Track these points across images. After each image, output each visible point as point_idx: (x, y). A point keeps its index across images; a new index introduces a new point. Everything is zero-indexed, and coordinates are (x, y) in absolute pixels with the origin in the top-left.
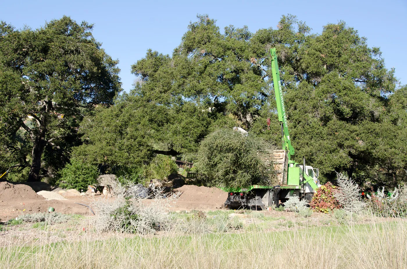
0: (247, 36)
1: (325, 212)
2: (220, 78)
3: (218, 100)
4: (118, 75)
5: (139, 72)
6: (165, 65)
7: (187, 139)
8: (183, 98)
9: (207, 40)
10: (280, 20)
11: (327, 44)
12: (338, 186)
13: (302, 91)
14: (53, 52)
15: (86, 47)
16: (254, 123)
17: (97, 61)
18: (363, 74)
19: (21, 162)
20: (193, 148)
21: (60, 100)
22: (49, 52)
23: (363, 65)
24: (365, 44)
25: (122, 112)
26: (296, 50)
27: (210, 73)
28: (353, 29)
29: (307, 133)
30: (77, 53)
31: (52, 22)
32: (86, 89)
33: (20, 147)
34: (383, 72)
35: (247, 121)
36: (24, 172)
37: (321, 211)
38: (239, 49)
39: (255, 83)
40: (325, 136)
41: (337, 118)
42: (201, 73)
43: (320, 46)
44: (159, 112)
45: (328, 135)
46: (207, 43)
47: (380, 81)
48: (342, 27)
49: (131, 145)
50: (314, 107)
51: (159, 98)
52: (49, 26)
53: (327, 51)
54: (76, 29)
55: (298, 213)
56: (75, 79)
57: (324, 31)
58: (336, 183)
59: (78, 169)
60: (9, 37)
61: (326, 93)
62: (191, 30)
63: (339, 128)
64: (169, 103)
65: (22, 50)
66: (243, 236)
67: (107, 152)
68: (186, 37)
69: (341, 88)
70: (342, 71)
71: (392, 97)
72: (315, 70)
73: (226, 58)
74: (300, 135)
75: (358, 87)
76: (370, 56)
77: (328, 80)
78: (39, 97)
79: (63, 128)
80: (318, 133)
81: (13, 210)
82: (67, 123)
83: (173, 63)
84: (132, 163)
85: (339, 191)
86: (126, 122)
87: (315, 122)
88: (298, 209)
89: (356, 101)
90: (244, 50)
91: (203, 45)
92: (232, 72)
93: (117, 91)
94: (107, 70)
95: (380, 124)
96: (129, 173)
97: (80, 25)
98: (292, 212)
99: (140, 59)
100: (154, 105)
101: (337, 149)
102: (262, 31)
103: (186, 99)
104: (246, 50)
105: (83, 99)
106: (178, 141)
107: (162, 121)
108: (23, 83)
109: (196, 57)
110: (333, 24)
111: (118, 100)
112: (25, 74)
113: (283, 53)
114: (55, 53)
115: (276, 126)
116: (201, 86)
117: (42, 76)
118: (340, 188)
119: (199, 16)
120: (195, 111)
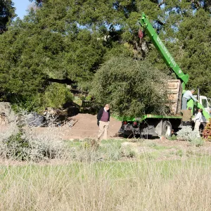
2: (116, 5)
3: (113, 28)
7: (81, 68)
8: (78, 25)
13: (199, 20)
16: (149, 52)
20: (88, 77)
25: (15, 38)
29: (202, 62)
35: (142, 50)
39: (151, 11)
44: (54, 39)
49: (25, 72)
51: (54, 25)
55: (191, 142)
64: (64, 31)
74: (195, 65)
84: (26, 91)
86: (20, 50)
88: (191, 138)
93: (11, 16)
96: (23, 101)
98: (184, 142)
100: (49, 32)
106: (73, 70)
107: (56, 49)
111: (12, 26)
116: (96, 13)
120: (90, 39)
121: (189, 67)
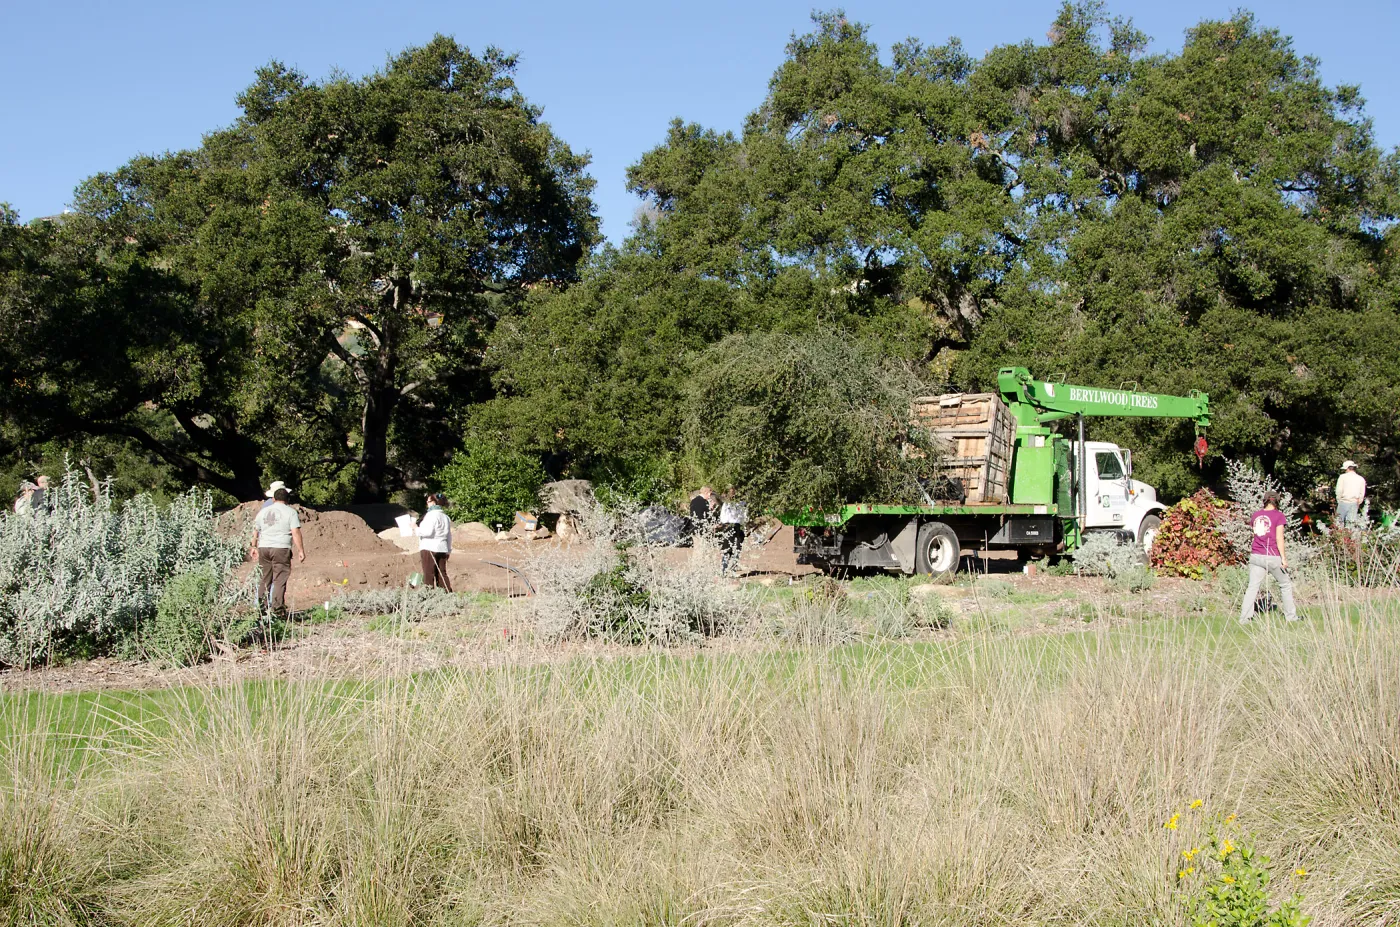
0: (958, 68)
1: (1194, 575)
2: (883, 193)
3: (876, 258)
4: (591, 197)
5: (650, 187)
6: (722, 163)
8: (775, 255)
9: (840, 85)
10: (1055, 18)
11: (1199, 83)
12: (1230, 499)
13: (1125, 226)
14: (410, 139)
15: (499, 119)
16: (983, 323)
17: (529, 158)
18: (1307, 169)
19: (334, 450)
21: (431, 275)
22: (398, 140)
23: (1307, 142)
24: (1316, 77)
25: (601, 301)
26: (1104, 104)
27: (851, 180)
28: (1276, 33)
29: (1141, 348)
30: (474, 137)
31: (406, 54)
32: (502, 241)
33: (330, 409)
34: (1369, 159)
35: (961, 317)
36: (344, 477)
37: (1182, 574)
38: (934, 107)
39: (985, 208)
40: (1193, 354)
41: (1228, 300)
42: (827, 181)
43: (1175, 88)
44: (708, 298)
45: (1202, 351)
46: (843, 95)
47: (1359, 185)
48: (1242, 28)
49: (630, 395)
50: (1160, 272)
51: (707, 258)
52: (397, 67)
53: (1196, 102)
54: (473, 70)
55: (1114, 581)
56: (471, 213)
57: (1188, 45)
58: (1223, 492)
59: (486, 465)
60: (292, 103)
61: (1196, 229)
62: (794, 58)
63: (1234, 328)
64: (735, 273)
65: (326, 139)
66: (948, 648)
67: (565, 418)
68: (781, 81)
69: (1240, 212)
70: (1243, 163)
71: (1394, 232)
72: (1162, 161)
73: (898, 134)
74: (1120, 354)
75: (1294, 208)
76: (1328, 113)
77: (1201, 189)
78: (375, 270)
79: (443, 352)
80: (1174, 345)
81: (319, 583)
82: (454, 337)
83: (743, 157)
84: (634, 447)
85: (1234, 514)
87: (1163, 316)
88: (1114, 568)
89: (1285, 249)
90: (950, 111)
91: (831, 99)
92: (916, 177)
93: (588, 243)
94: (558, 183)
95: (1359, 315)
96: (625, 475)
97: (482, 59)
98: (1095, 579)
99: (650, 148)
100: (692, 280)
101: (1229, 392)
102: (1002, 51)
103: (784, 258)
104: (957, 111)
105: (494, 270)
107: (715, 326)
108: (332, 230)
109: (810, 136)
110: (1216, 21)
111: (591, 267)
112: (335, 204)
113: (1067, 113)
114: (413, 142)
115: (1047, 330)
116: (827, 218)
117: (380, 210)
118: (1237, 506)
119: (817, 15)
120: (810, 293)
121: (1102, 362)
